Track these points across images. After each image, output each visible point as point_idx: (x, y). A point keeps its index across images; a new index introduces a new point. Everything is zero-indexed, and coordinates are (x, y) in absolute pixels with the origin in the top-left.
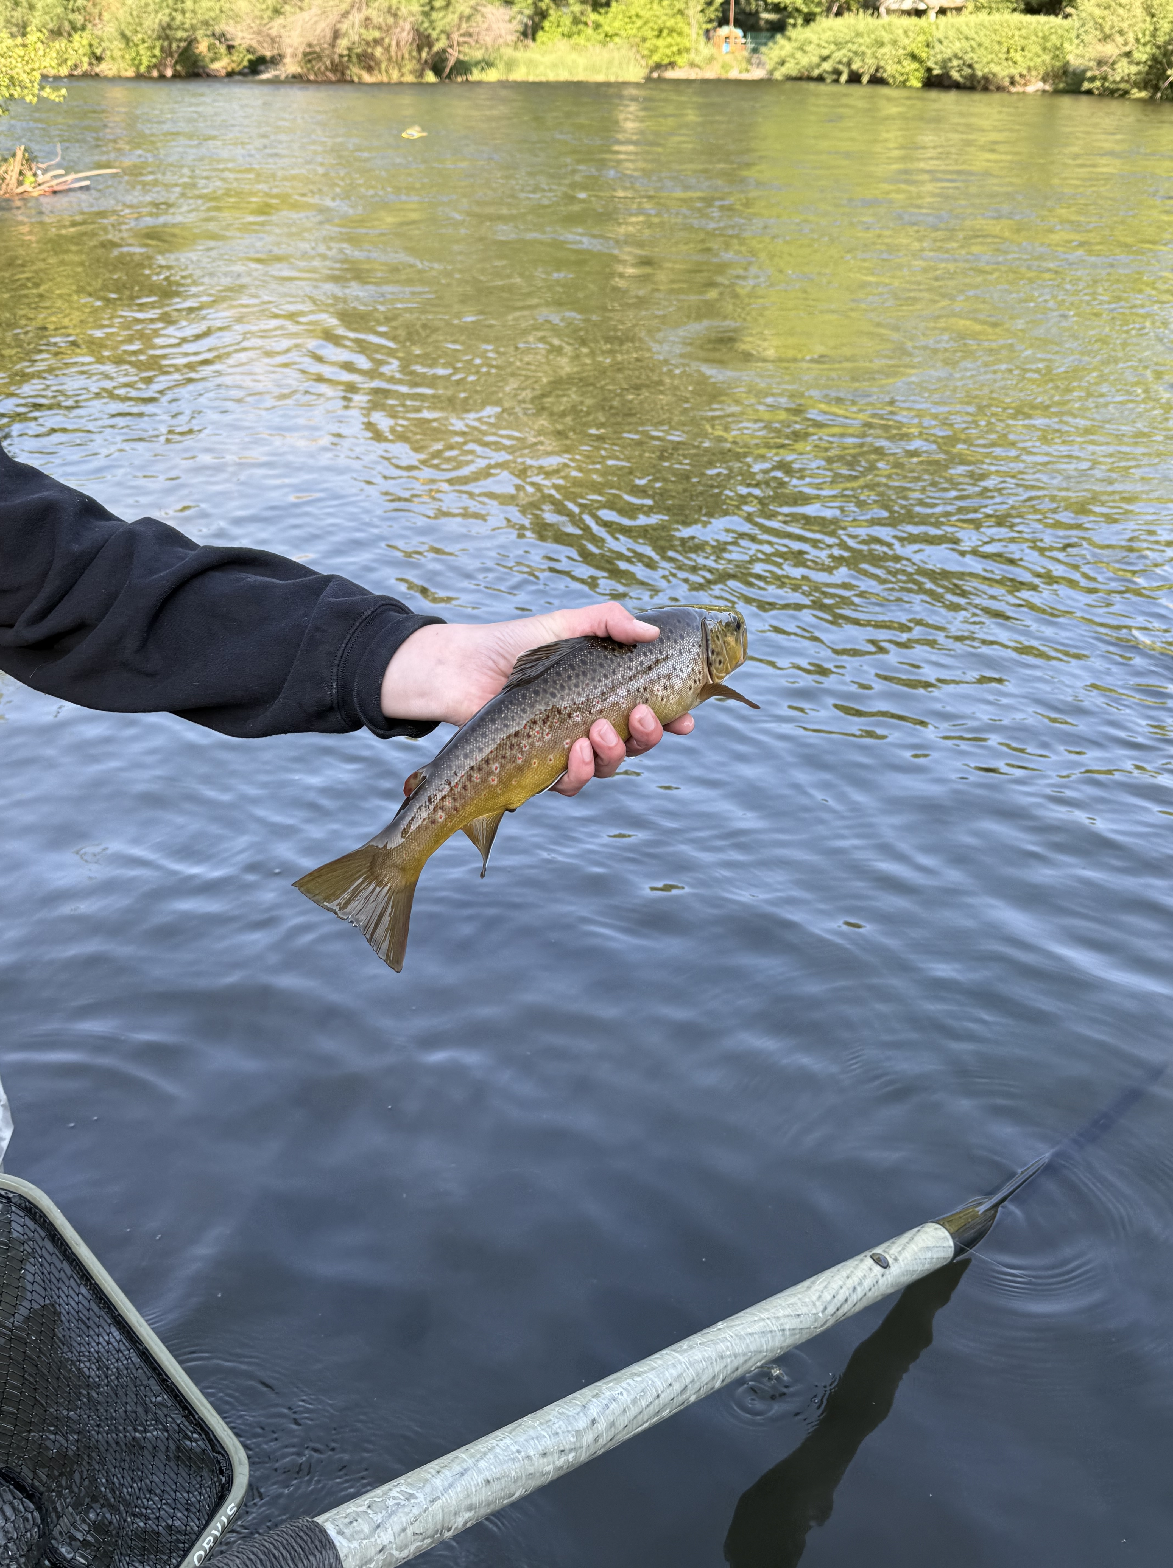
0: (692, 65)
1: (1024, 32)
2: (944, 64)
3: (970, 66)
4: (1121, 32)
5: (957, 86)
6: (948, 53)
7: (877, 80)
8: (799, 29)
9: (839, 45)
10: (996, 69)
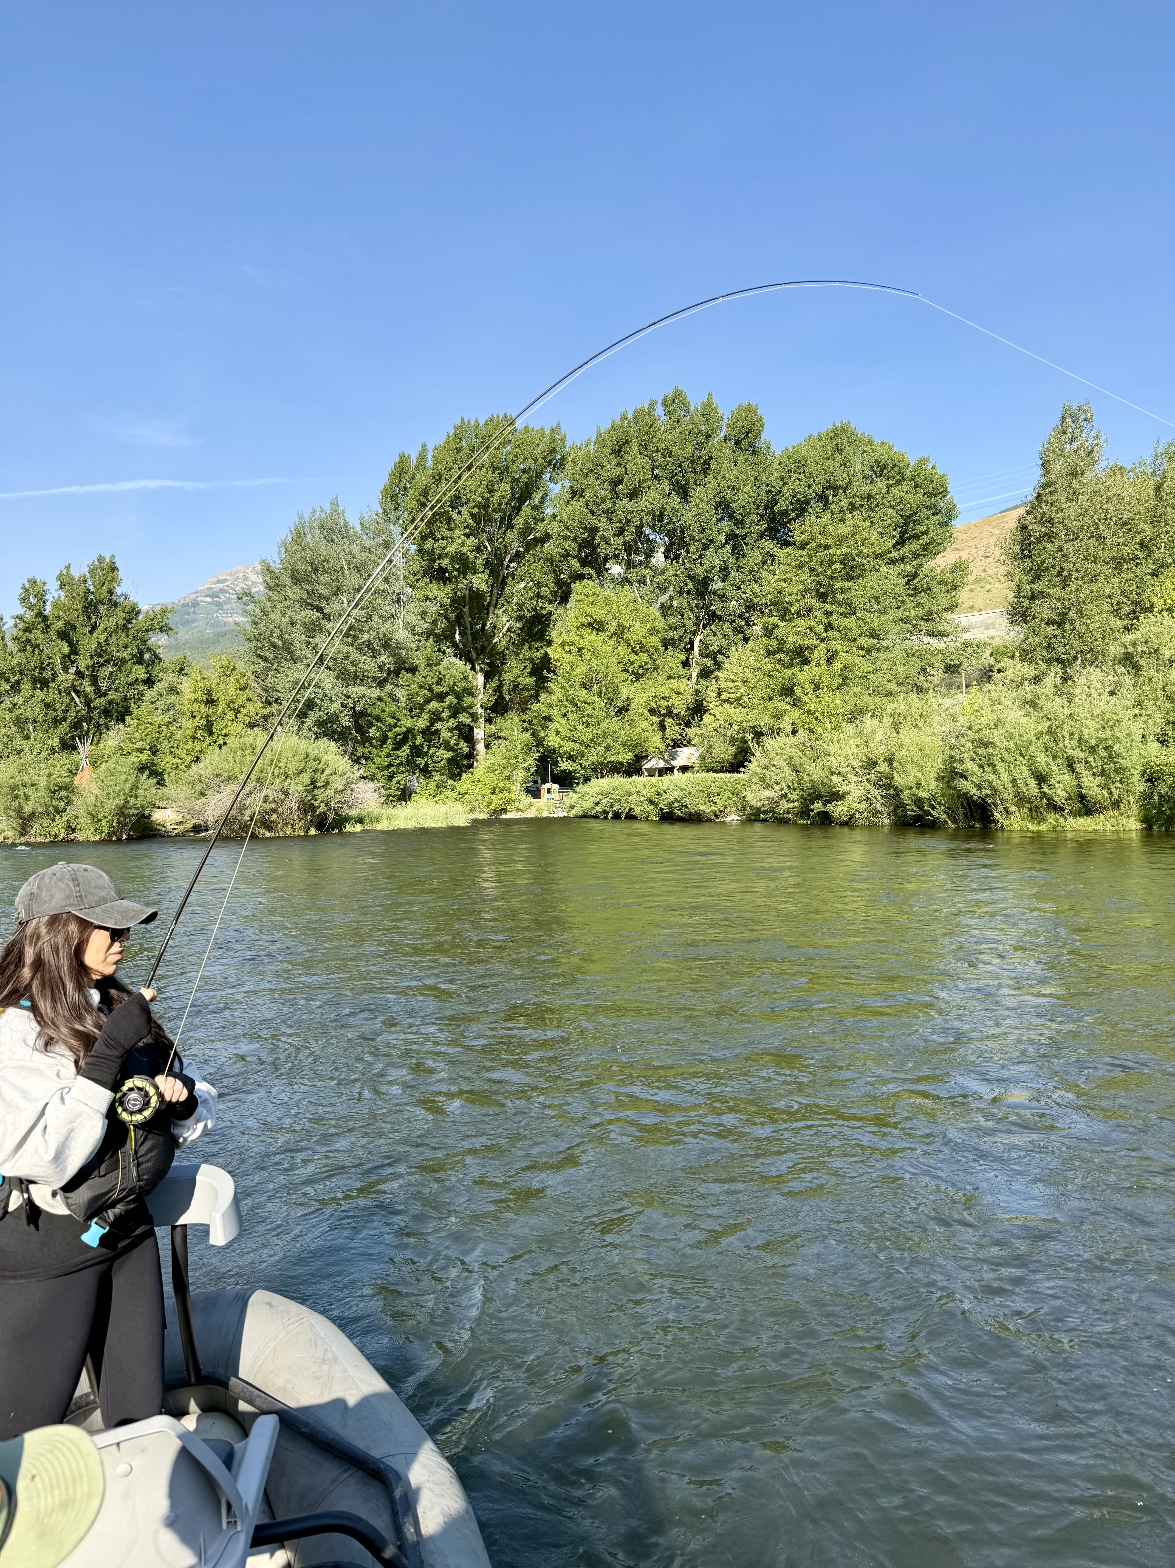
0: (518, 810)
1: (717, 784)
2: (670, 805)
3: (686, 807)
4: (777, 783)
5: (681, 820)
6: (672, 799)
7: (631, 817)
8: (581, 785)
9: (606, 795)
10: (703, 808)
